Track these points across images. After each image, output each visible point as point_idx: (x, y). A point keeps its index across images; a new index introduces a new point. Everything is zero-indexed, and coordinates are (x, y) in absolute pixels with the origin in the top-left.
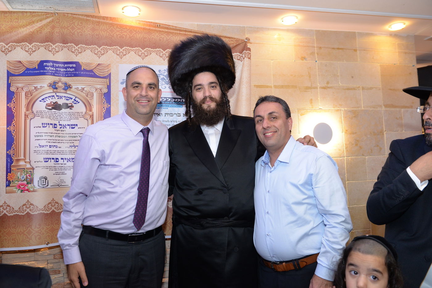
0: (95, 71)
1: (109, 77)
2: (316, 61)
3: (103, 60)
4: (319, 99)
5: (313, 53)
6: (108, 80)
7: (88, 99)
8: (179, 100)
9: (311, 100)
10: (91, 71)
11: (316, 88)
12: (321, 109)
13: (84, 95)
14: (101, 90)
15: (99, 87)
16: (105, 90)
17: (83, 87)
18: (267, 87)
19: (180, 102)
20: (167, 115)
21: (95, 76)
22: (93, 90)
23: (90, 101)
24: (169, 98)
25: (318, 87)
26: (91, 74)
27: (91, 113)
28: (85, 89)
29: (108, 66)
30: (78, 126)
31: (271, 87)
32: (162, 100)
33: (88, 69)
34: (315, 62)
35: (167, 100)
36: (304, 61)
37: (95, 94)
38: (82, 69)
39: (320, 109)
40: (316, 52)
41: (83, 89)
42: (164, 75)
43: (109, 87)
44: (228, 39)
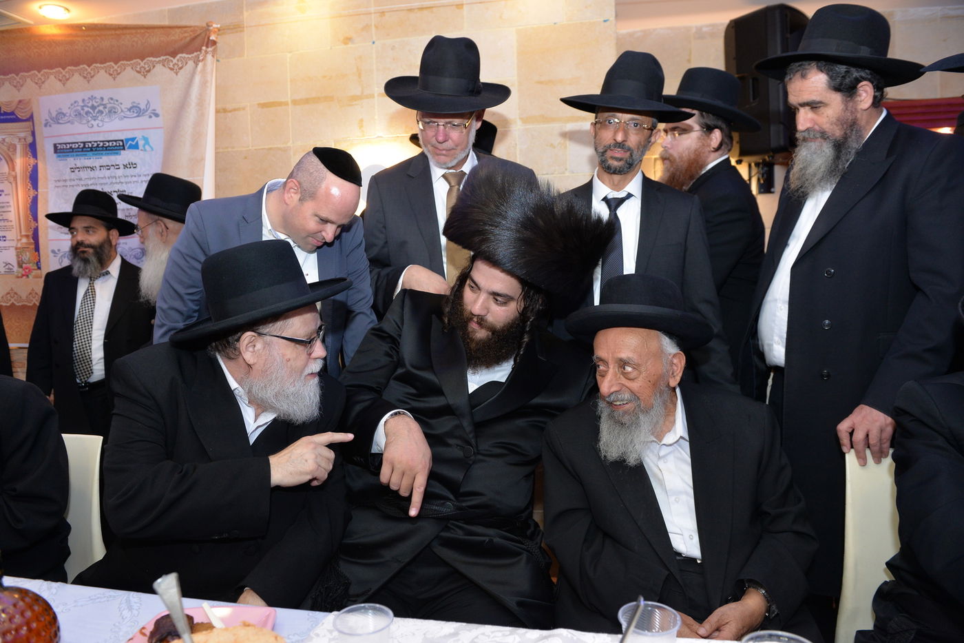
0: (16, 112)
1: (31, 118)
2: (374, 43)
3: (24, 94)
4: (376, 117)
5: (366, 28)
6: (31, 123)
7: (10, 153)
8: (115, 143)
9: (362, 120)
10: (12, 113)
11: (372, 96)
12: (381, 137)
13: (5, 148)
14: (25, 139)
15: (22, 135)
16: (30, 140)
17: (4, 137)
18: (280, 104)
19: (116, 146)
20: (102, 168)
21: (17, 120)
22: (16, 141)
23: (12, 156)
24: (101, 141)
25: (376, 95)
26: (12, 117)
27: (13, 173)
28: (7, 140)
29: (29, 102)
30: (5, 192)
31: (286, 104)
32: (93, 145)
33: (9, 110)
34: (371, 43)
35: (98, 145)
36: (350, 45)
37: (19, 147)
38: (2, 112)
39: (378, 137)
40: (373, 24)
41: (4, 140)
42: (88, 107)
43: (33, 134)
44: (180, 30)
